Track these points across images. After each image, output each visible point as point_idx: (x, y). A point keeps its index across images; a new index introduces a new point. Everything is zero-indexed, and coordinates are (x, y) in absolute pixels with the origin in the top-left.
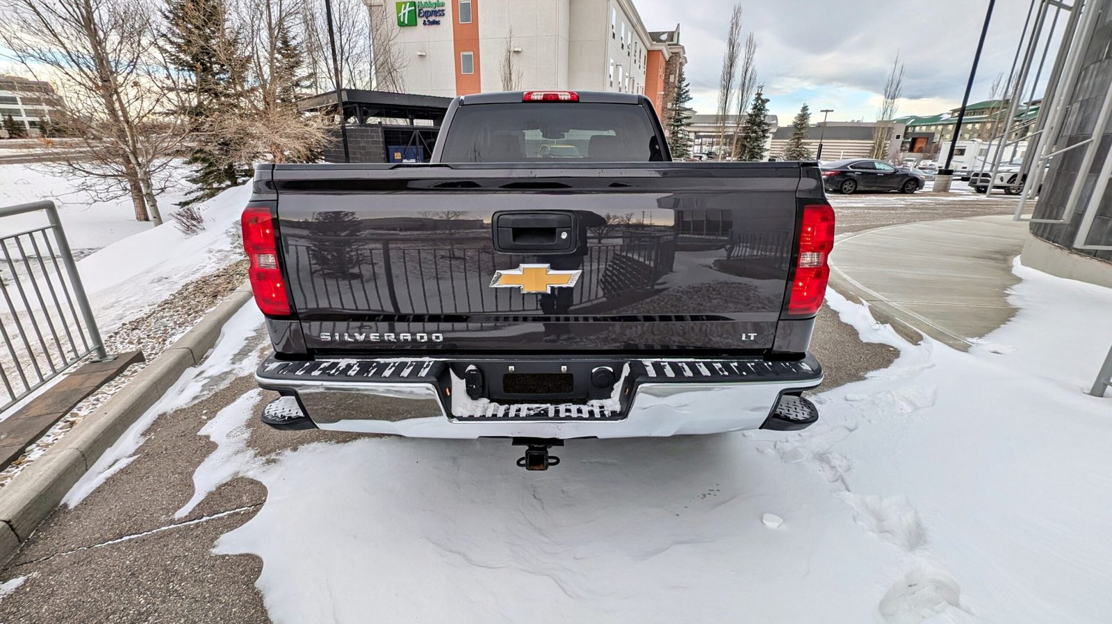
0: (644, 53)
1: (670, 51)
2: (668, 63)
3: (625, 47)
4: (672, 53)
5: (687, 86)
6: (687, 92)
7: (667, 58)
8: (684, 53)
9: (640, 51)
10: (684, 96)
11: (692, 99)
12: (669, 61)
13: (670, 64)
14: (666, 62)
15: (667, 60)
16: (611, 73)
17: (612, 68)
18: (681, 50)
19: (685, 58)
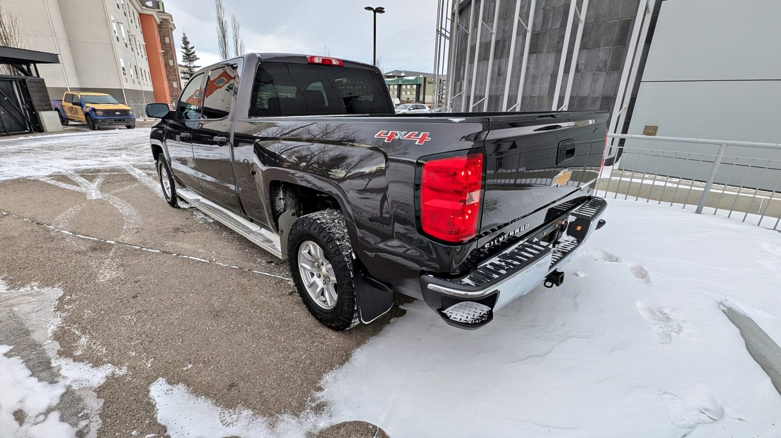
0: (137, 15)
1: (160, 16)
2: (160, 26)
3: (120, 6)
4: (162, 19)
5: (192, 48)
6: (194, 53)
7: (159, 22)
8: (173, 21)
9: (133, 13)
10: (191, 56)
11: (199, 59)
12: (160, 25)
13: (161, 28)
14: (158, 26)
15: (159, 24)
16: (115, 28)
17: (114, 25)
18: (170, 18)
19: (174, 25)
